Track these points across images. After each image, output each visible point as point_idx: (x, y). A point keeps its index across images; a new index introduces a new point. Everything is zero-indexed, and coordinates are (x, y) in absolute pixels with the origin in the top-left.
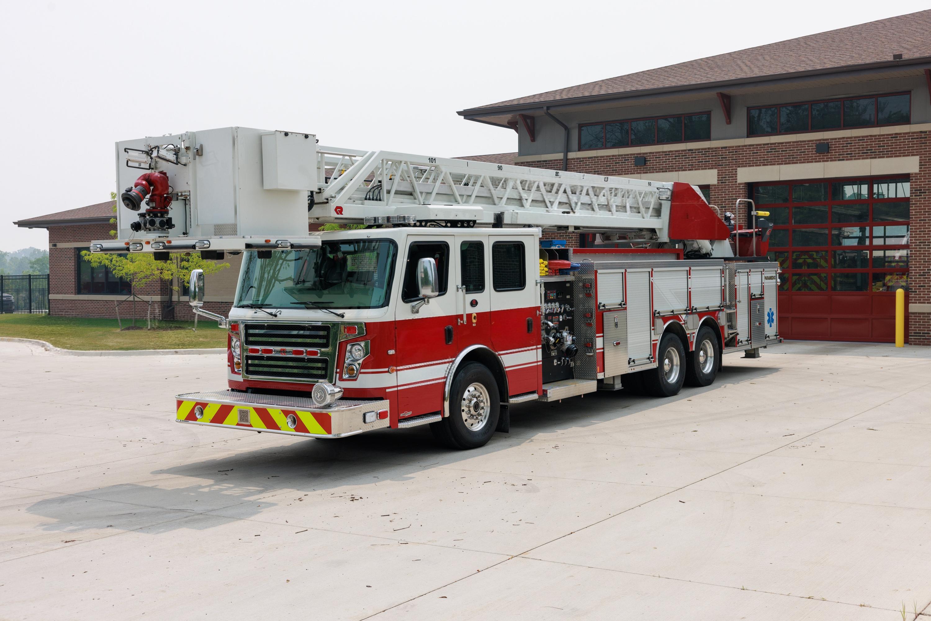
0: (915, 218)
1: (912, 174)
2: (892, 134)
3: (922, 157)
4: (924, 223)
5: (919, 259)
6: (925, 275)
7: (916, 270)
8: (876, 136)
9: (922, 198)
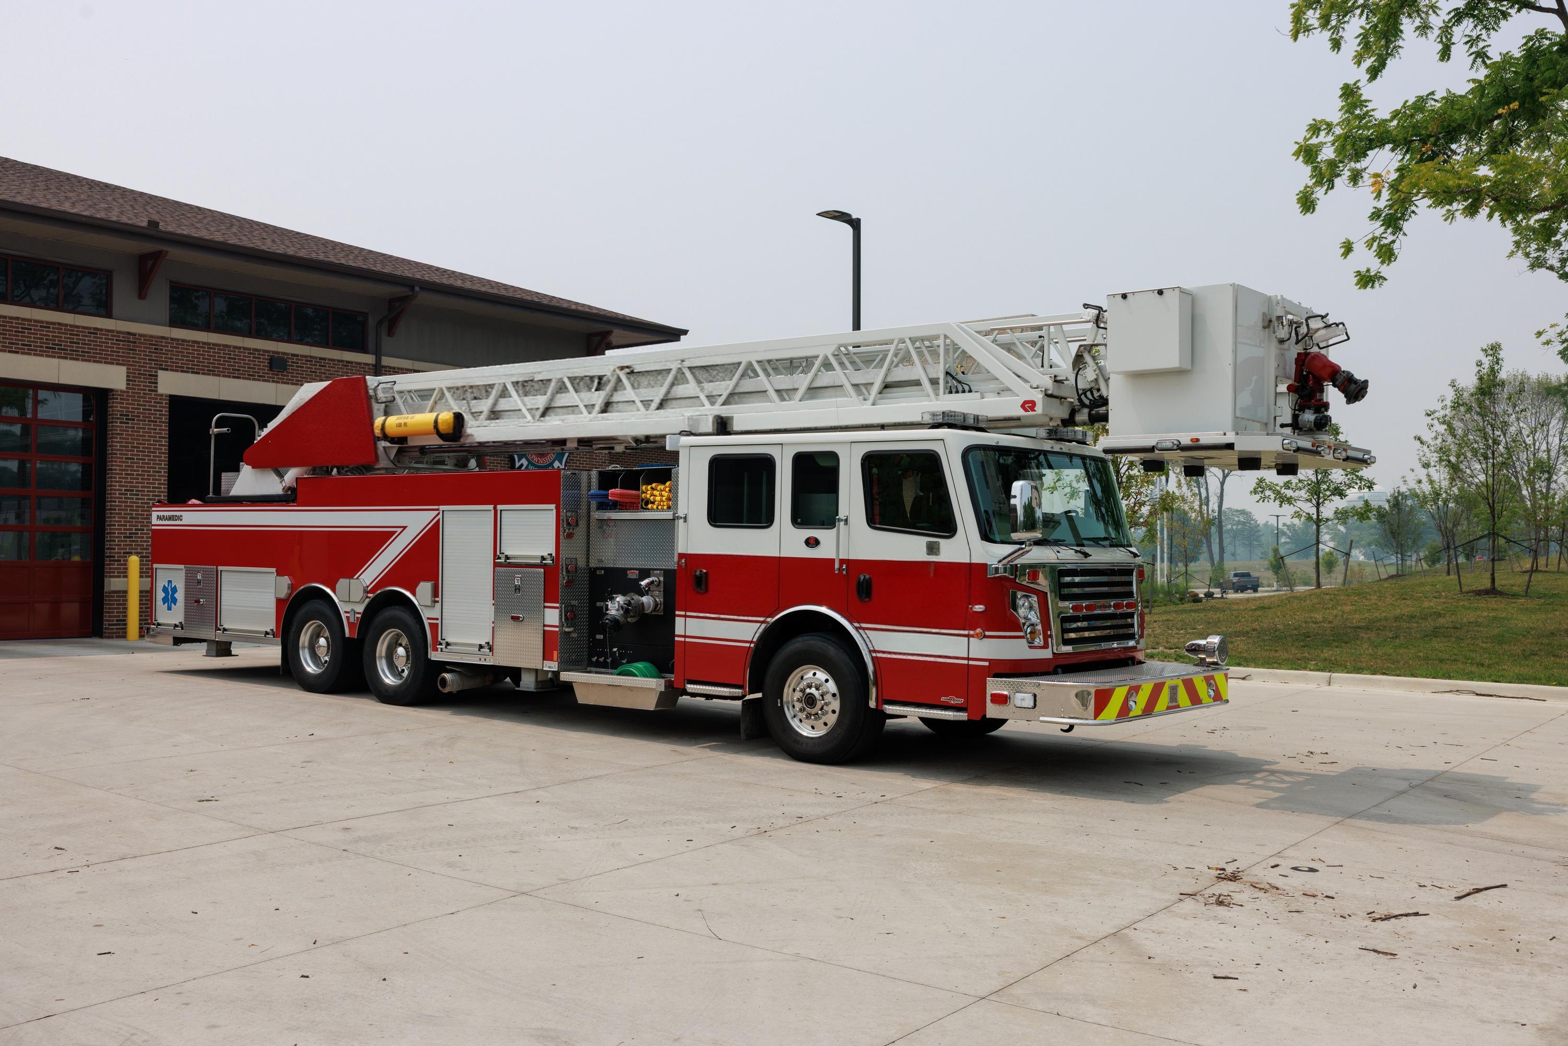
0: (120, 454)
1: (117, 391)
2: (90, 328)
3: (130, 369)
4: (131, 463)
5: (125, 514)
6: (132, 537)
7: (121, 529)
8: (66, 325)
9: (129, 427)
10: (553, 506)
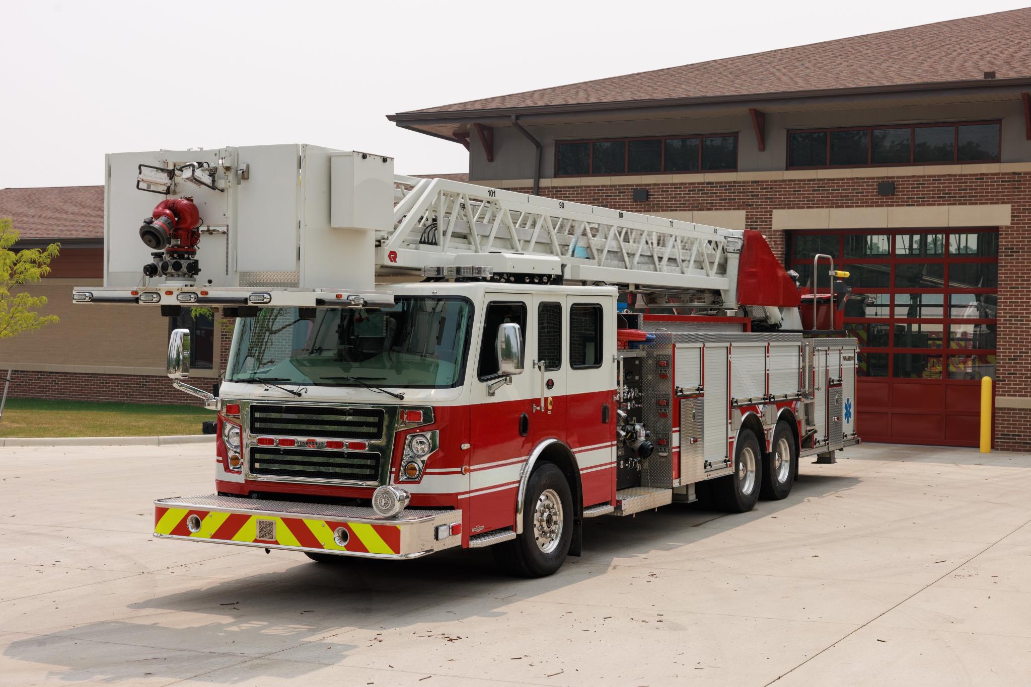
0: (1005, 284)
1: (1002, 227)
2: (977, 175)
3: (1014, 206)
4: (1016, 291)
5: (1009, 338)
6: (1017, 360)
7: (1006, 352)
8: (955, 175)
9: (1014, 259)
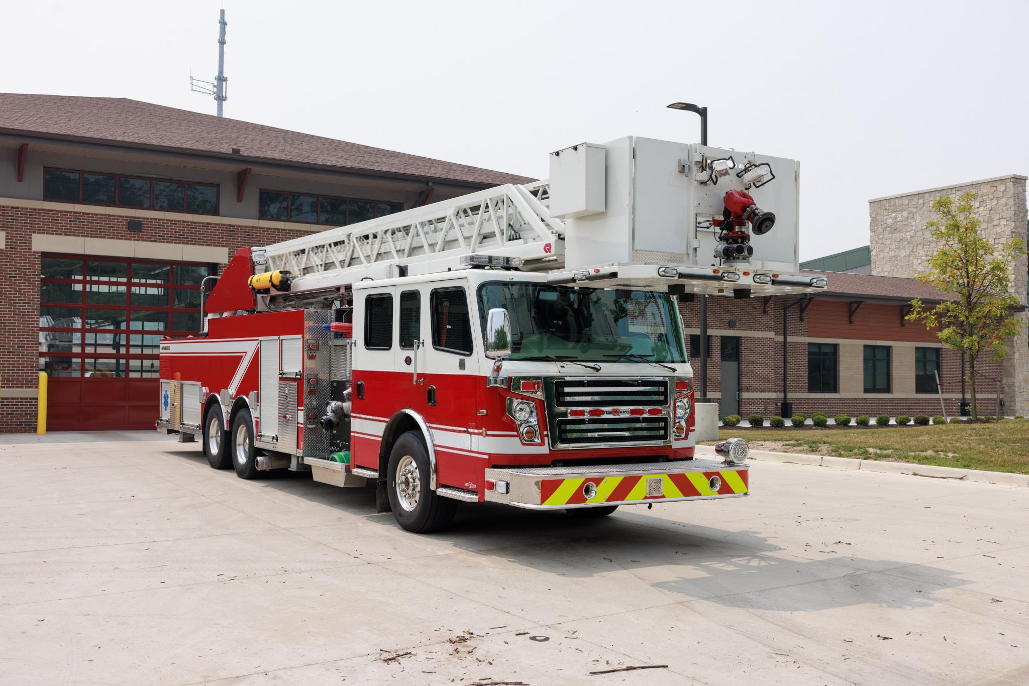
1: (222, 264)
2: (204, 223)
3: (230, 249)
10: (300, 336)
